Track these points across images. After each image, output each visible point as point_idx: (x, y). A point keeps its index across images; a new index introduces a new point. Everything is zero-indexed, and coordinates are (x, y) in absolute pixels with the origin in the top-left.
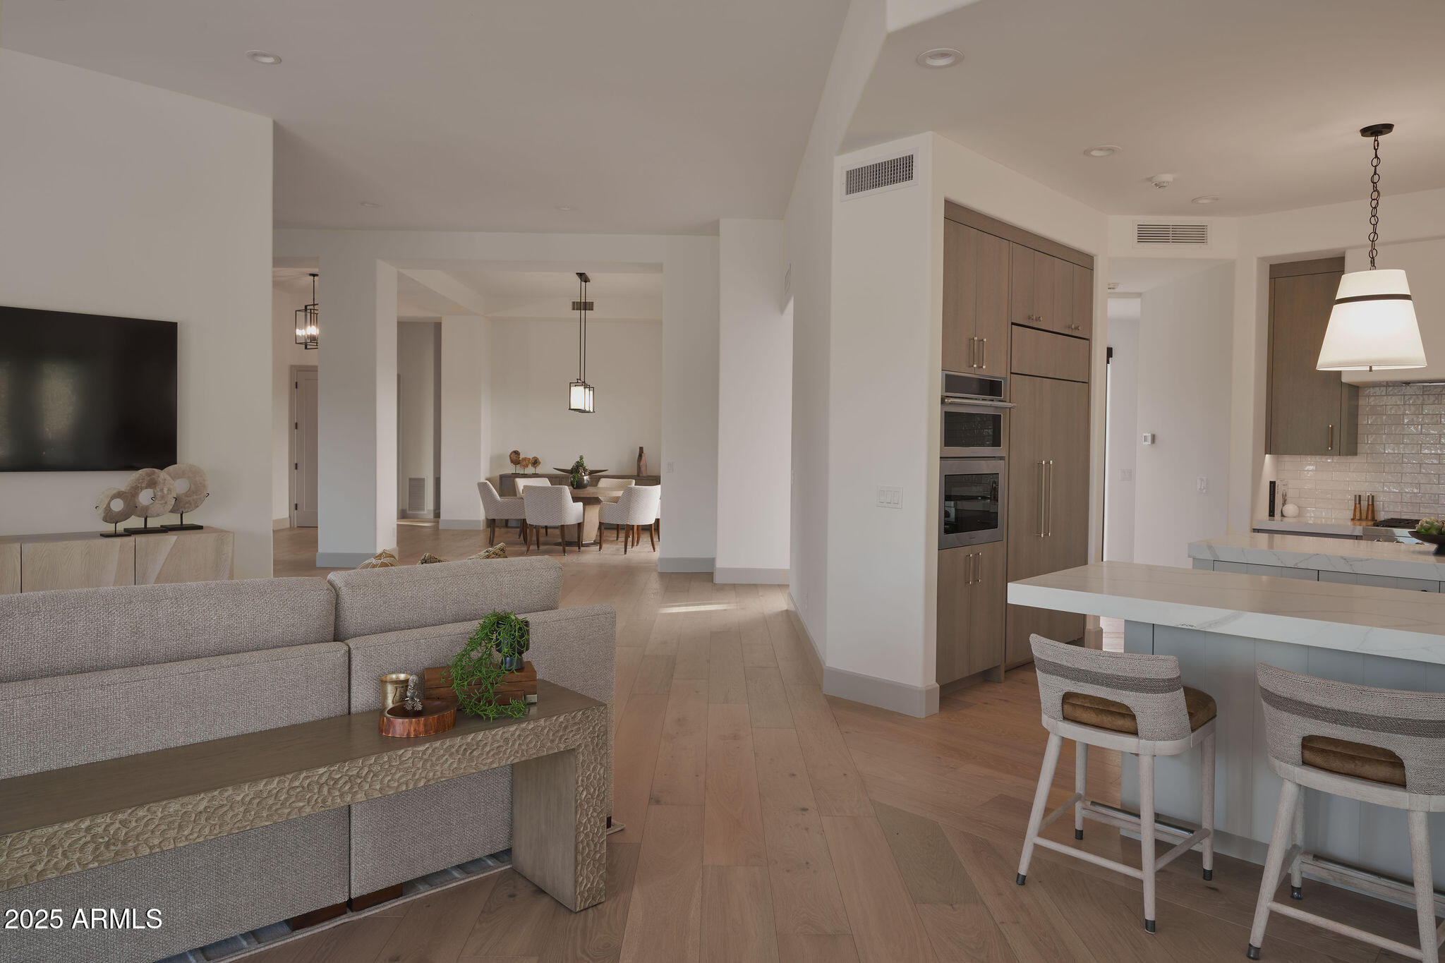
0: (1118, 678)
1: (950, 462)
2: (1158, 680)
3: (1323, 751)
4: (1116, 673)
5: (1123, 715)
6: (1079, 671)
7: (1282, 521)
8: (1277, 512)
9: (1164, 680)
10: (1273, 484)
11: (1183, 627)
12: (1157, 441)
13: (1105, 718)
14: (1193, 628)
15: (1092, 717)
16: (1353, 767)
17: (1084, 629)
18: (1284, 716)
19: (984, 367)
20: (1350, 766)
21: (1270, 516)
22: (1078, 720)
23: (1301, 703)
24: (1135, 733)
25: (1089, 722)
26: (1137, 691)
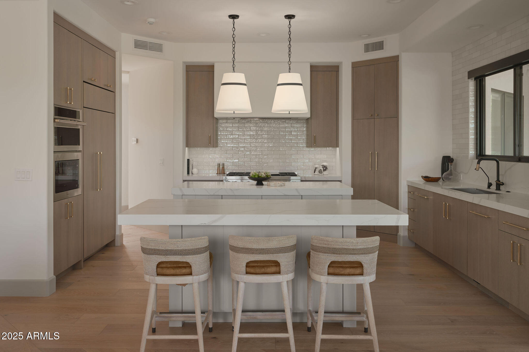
0: (186, 250)
1: (60, 154)
2: (201, 248)
3: (253, 266)
4: (185, 248)
5: (185, 267)
6: (167, 250)
7: (192, 176)
8: (190, 172)
9: (204, 248)
10: (188, 160)
11: (201, 225)
12: (139, 141)
13: (177, 270)
14: (206, 225)
15: (172, 271)
16: (264, 270)
17: (115, 234)
18: (241, 255)
19: (72, 103)
20: (263, 270)
21: (188, 174)
22: (165, 274)
23: (248, 249)
24: (191, 274)
25: (170, 274)
26: (193, 254)
